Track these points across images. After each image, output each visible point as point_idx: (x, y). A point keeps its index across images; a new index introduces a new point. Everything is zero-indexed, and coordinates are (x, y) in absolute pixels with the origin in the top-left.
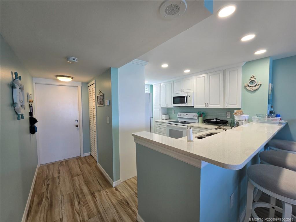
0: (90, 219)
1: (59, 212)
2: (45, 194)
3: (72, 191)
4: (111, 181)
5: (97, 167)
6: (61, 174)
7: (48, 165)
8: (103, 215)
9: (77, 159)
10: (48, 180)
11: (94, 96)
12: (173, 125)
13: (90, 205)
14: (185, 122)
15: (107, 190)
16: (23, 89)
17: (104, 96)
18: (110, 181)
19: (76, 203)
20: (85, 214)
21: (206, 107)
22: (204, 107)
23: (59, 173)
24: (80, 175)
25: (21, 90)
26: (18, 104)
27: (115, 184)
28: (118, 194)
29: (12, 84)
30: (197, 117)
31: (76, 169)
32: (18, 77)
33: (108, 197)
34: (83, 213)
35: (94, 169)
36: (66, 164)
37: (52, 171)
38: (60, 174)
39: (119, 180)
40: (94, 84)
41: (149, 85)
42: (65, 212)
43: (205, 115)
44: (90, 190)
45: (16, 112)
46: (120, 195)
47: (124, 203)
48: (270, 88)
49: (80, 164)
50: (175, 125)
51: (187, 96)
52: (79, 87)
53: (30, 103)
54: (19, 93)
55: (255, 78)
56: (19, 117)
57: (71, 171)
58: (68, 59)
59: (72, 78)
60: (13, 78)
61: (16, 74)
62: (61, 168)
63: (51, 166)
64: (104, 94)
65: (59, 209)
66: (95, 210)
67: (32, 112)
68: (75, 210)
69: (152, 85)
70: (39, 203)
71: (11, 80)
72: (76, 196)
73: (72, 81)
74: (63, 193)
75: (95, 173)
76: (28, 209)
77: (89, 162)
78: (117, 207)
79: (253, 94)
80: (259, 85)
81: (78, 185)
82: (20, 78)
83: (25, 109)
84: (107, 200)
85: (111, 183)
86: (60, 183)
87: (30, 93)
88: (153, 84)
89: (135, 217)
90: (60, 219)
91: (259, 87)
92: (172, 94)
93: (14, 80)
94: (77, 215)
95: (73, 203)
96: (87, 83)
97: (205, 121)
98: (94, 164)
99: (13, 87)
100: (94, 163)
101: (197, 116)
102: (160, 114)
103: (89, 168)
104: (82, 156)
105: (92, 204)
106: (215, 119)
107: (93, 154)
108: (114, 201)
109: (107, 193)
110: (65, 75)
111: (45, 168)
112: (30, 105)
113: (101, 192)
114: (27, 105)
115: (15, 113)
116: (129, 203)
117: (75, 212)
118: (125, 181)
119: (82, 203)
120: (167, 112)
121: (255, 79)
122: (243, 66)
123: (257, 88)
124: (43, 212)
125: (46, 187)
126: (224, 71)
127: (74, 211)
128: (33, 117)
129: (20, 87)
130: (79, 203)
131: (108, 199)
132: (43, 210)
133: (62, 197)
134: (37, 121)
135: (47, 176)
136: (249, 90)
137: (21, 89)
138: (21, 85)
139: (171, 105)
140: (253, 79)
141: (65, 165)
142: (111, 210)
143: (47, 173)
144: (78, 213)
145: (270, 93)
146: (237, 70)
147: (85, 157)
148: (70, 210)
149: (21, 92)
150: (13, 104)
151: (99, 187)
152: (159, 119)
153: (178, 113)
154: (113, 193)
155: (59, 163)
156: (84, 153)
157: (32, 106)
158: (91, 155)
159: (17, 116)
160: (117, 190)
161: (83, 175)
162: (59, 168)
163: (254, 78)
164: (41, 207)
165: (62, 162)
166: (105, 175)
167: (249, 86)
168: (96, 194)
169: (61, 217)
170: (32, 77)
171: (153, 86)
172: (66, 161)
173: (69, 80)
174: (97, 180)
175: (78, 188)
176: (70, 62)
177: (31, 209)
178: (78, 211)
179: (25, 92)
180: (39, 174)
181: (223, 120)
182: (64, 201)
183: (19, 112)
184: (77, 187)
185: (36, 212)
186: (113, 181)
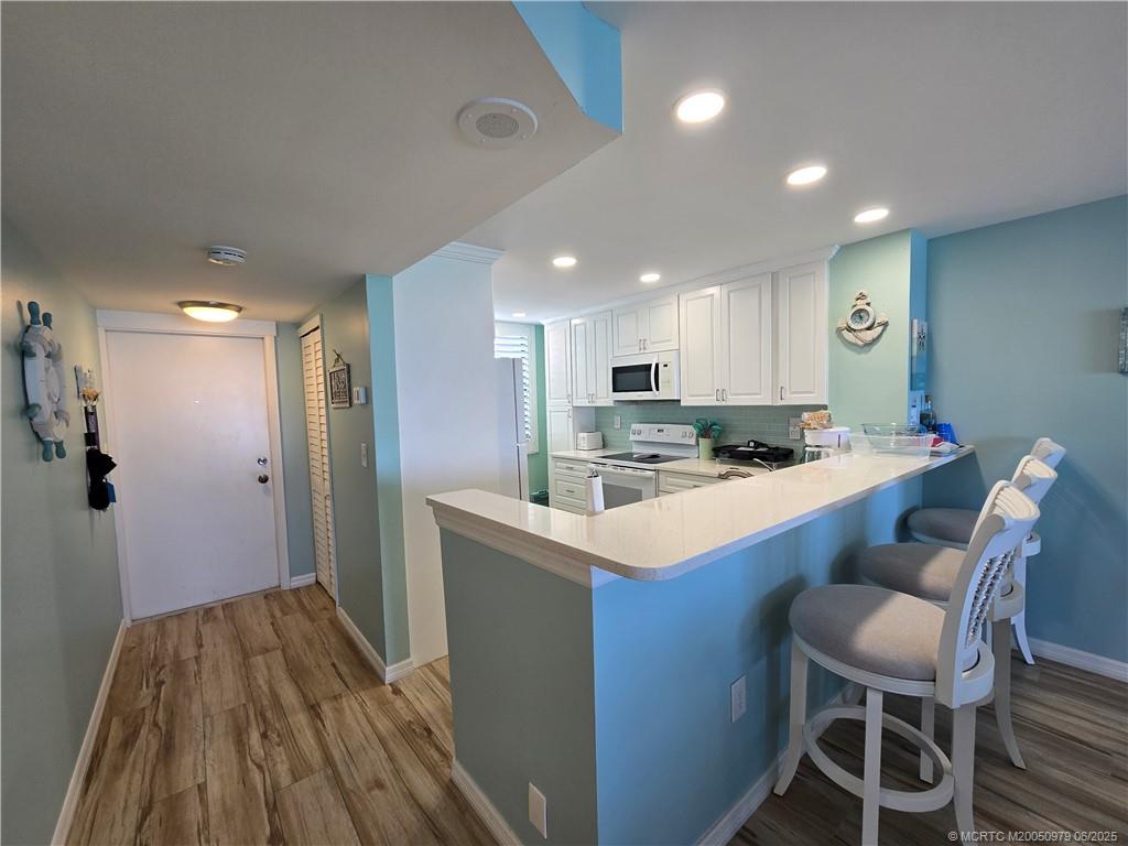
0: (296, 781)
1: (195, 765)
2: (147, 712)
3: (244, 702)
4: (380, 665)
5: (335, 623)
6: (208, 648)
7: (159, 621)
8: (341, 768)
9: (266, 597)
10: (160, 670)
11: (321, 371)
12: (611, 469)
13: (301, 743)
14: (654, 458)
15: (362, 693)
16: (60, 358)
17: (349, 372)
18: (376, 666)
19: (255, 737)
20: (283, 769)
21: (718, 404)
22: (711, 401)
23: (201, 646)
24: (274, 649)
25: (54, 361)
26: (43, 409)
27: (391, 673)
28: (399, 703)
29: (21, 344)
30: (695, 436)
31: (262, 631)
32: (41, 319)
33: (365, 714)
34: (274, 765)
35: (325, 630)
36: (225, 617)
37: (176, 639)
38: (202, 650)
39: (407, 661)
40: (318, 328)
41: (529, 325)
42: (216, 767)
43: (722, 432)
44: (304, 696)
45: (36, 434)
46: (407, 707)
47: (417, 733)
48: (915, 335)
49: (278, 614)
50: (619, 470)
51: (657, 365)
52: (267, 339)
53: (86, 401)
54: (47, 370)
55: (868, 300)
56: (49, 450)
57: (242, 637)
58: (214, 252)
59: (239, 309)
60: (23, 321)
61: (33, 307)
62: (206, 630)
63: (172, 626)
64: (348, 366)
65: (196, 758)
66: (315, 757)
67: (94, 434)
68: (249, 758)
69: (542, 327)
70: (128, 743)
71: (18, 328)
72: (256, 715)
73: (238, 318)
74: (212, 709)
75: (328, 641)
76: (87, 761)
77: (309, 607)
78: (392, 745)
79: (863, 356)
80: (880, 325)
81: (266, 683)
82: (47, 319)
83: (68, 425)
84: (359, 724)
85: (378, 670)
86: (200, 679)
87: (86, 365)
88: (543, 322)
89: (447, 771)
90: (199, 785)
91: (881, 334)
92: (610, 356)
93: (29, 327)
94: (257, 770)
95: (245, 736)
96: (298, 325)
97: (719, 452)
98: (325, 612)
99: (23, 352)
100: (326, 609)
101: (695, 432)
102: (571, 430)
103: (307, 625)
104: (285, 586)
105: (307, 740)
106: (752, 444)
107: (324, 579)
108: (384, 725)
109: (362, 705)
110: (213, 300)
111: (150, 630)
112: (86, 408)
113: (344, 699)
114: (75, 408)
115: (33, 438)
116: (433, 729)
117: (250, 762)
118: (430, 664)
119: (275, 736)
120: (596, 422)
121: (868, 304)
122: (833, 262)
123: (875, 336)
124: (140, 766)
125: (153, 690)
126: (775, 276)
127: (246, 761)
128: (98, 451)
129: (49, 349)
130: (264, 736)
131: (364, 721)
132: (141, 760)
133: (208, 720)
134: (114, 465)
135: (156, 657)
136: (850, 343)
137: (53, 356)
138: (50, 344)
139: (606, 397)
140: (861, 305)
141: (222, 617)
142: (370, 752)
143: (156, 647)
144: (259, 767)
145: (915, 353)
146: (814, 273)
147: (296, 591)
148: (234, 755)
149: (52, 369)
150: (28, 409)
151: (337, 686)
152: (568, 450)
153: (633, 426)
154: (383, 704)
155: (201, 613)
156: (291, 576)
157: (94, 413)
158: (317, 582)
159: (41, 448)
160: (397, 691)
161: (283, 650)
162: (201, 628)
163: (865, 301)
164: (133, 753)
165: (211, 609)
166: (361, 647)
167: (850, 329)
168: (326, 708)
169: (201, 780)
170: (93, 309)
171: (546, 329)
172: (227, 604)
173: (228, 315)
174: (334, 665)
175: (263, 692)
176: (221, 263)
177: (99, 761)
178: (258, 761)
179: (68, 364)
180: (126, 650)
181: (777, 448)
182: (212, 733)
183: (49, 436)
184: (260, 687)
185: (117, 769)
186: (385, 662)
